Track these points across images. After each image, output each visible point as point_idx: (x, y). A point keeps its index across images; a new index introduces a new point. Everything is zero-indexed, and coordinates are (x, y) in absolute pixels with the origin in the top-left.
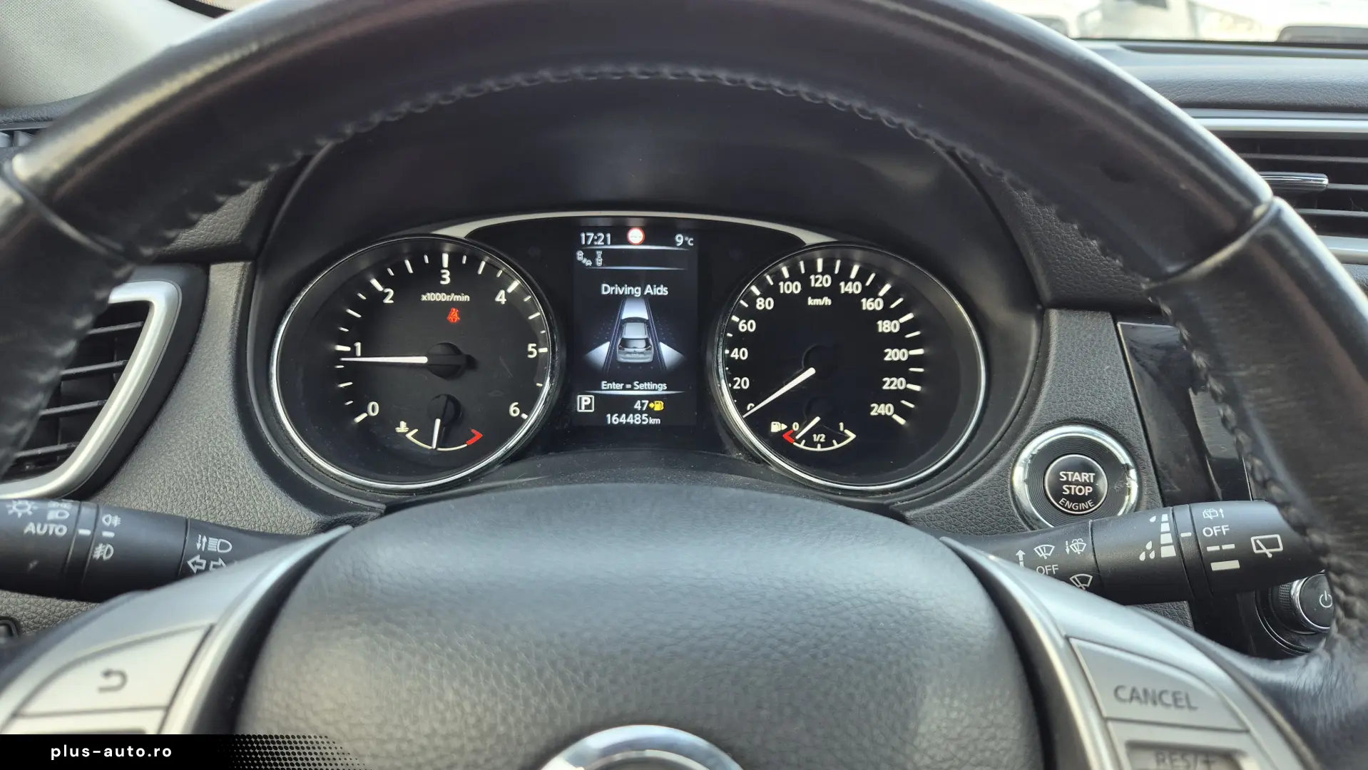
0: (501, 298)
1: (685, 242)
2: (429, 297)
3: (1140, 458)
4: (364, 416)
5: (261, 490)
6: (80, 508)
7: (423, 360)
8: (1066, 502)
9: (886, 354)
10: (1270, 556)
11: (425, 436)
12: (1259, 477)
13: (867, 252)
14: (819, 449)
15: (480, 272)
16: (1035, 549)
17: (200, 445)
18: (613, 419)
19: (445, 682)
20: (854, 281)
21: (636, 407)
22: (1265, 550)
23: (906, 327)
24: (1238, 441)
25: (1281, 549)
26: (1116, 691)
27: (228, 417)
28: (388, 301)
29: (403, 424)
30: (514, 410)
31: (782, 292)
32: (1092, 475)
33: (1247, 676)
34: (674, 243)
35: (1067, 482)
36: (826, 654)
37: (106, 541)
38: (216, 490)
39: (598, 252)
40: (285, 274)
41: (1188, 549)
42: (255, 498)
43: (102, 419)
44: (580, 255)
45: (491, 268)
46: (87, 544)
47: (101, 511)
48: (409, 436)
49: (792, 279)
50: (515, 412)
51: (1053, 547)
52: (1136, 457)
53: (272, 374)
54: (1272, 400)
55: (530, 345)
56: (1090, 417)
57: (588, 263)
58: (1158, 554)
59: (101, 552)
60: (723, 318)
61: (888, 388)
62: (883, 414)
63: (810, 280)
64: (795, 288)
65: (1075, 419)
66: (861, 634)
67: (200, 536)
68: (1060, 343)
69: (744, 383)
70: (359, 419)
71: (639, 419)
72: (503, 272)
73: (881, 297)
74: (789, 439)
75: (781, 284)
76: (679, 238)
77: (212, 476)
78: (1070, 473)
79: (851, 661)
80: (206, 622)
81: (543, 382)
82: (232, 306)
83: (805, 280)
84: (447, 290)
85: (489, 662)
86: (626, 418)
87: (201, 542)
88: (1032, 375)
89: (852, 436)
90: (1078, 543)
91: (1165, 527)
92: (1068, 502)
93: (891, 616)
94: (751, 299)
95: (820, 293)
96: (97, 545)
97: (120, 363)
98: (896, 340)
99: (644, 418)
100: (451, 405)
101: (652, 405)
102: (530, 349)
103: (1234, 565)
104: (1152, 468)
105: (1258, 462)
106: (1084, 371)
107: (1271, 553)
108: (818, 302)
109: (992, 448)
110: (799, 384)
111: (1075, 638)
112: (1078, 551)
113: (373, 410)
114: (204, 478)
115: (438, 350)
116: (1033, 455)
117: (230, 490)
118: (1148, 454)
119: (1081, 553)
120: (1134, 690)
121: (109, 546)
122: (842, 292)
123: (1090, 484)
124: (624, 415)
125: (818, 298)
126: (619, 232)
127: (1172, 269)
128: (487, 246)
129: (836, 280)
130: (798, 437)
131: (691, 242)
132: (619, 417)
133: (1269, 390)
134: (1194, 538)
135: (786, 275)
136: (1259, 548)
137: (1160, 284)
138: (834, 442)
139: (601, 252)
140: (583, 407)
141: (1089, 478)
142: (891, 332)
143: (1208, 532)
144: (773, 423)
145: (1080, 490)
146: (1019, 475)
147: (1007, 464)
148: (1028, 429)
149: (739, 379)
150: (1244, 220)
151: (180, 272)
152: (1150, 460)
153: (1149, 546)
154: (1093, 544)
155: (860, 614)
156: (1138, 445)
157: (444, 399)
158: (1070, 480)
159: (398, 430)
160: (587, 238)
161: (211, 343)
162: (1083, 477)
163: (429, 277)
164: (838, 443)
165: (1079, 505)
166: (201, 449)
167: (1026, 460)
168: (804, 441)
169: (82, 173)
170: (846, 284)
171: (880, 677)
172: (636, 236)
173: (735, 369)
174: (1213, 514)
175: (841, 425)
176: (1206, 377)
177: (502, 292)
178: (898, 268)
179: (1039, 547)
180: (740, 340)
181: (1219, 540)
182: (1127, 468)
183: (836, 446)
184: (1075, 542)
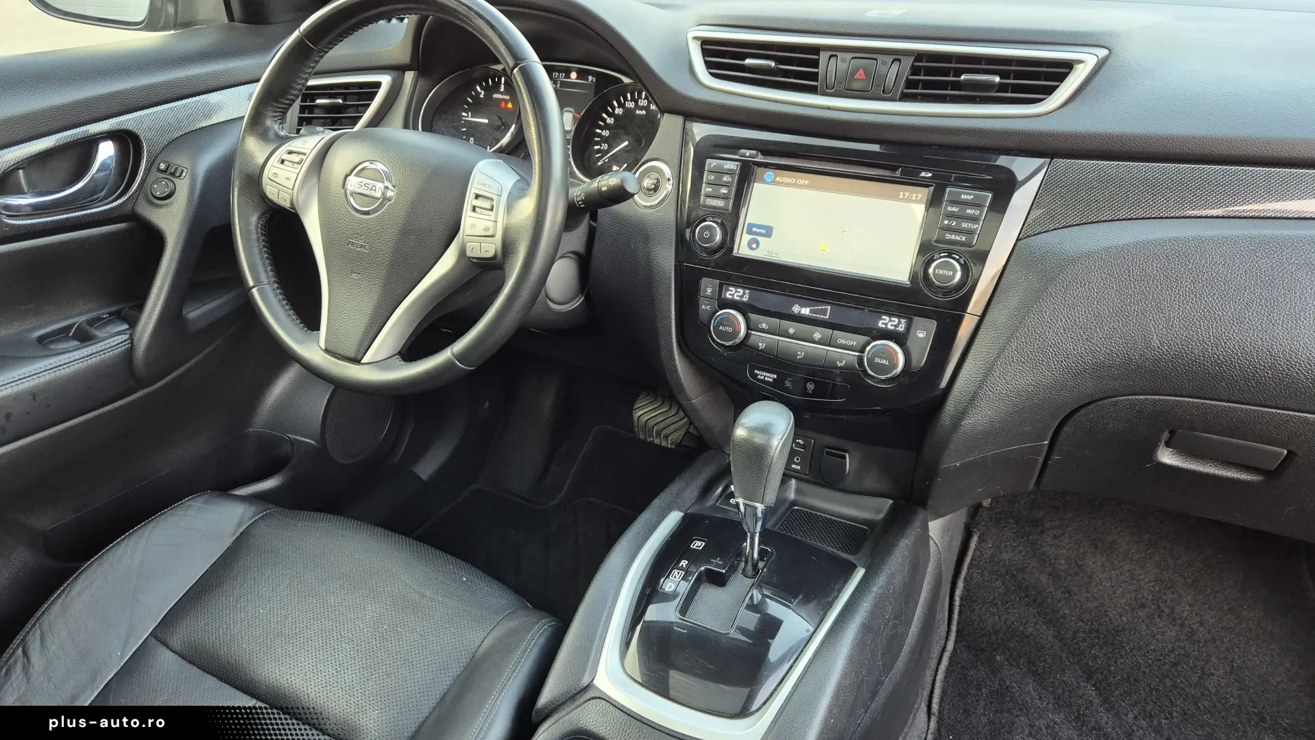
2: (496, 96)
7: (487, 121)
28: (481, 96)
31: (627, 106)
32: (656, 181)
34: (587, 80)
40: (431, 78)
49: (631, 101)
60: (601, 116)
64: (632, 105)
75: (627, 103)
76: (590, 78)
83: (636, 102)
84: (502, 93)
92: (646, 191)
94: (614, 108)
95: (642, 108)
116: (641, 171)
126: (568, 73)
131: (594, 81)
135: (629, 99)
151: (393, 73)
163: (496, 87)
165: (649, 192)
172: (574, 75)
180: (607, 127)
182: (669, 180)
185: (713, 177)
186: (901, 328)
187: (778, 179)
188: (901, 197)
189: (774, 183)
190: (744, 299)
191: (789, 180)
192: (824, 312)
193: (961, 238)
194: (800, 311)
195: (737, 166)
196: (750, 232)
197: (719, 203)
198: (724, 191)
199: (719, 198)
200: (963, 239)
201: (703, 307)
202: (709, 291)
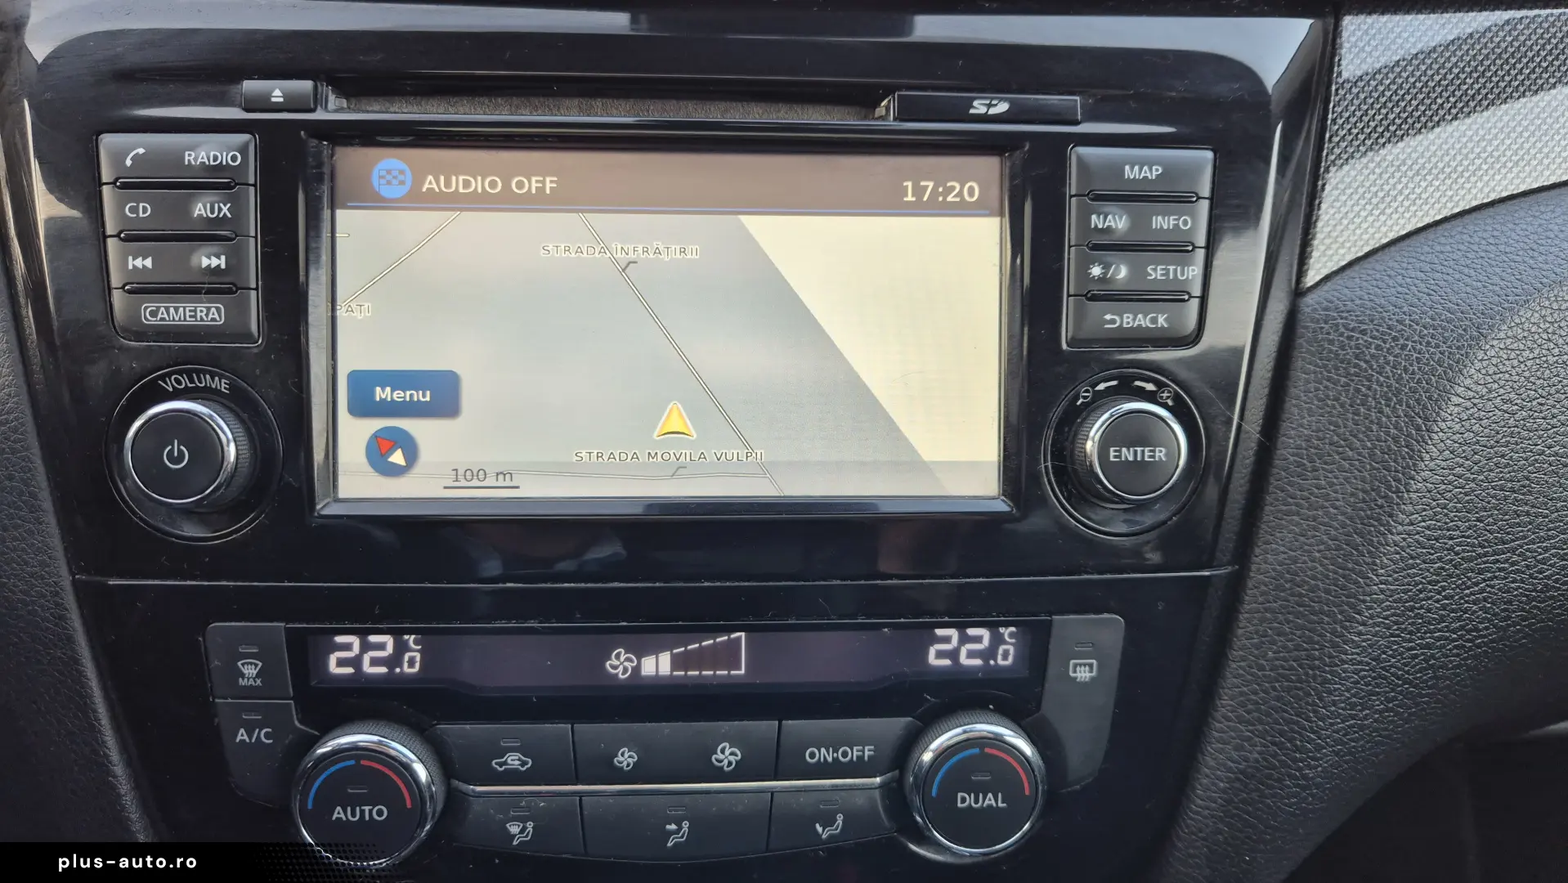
185: (145, 210)
186: (1007, 656)
187: (430, 183)
188: (910, 198)
189: (417, 200)
190: (406, 669)
191: (477, 185)
192: (729, 656)
193: (1154, 321)
194: (637, 670)
195: (243, 150)
196: (364, 407)
197: (208, 313)
198: (209, 259)
199: (197, 292)
200: (1162, 321)
201: (242, 735)
202: (250, 671)
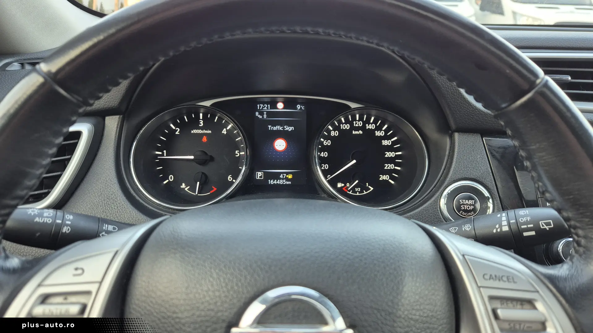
0: (224, 132)
1: (301, 108)
2: (194, 131)
3: (493, 194)
4: (167, 181)
5: (127, 209)
6: (57, 212)
7: (192, 157)
8: (462, 212)
9: (386, 154)
10: (548, 229)
11: (193, 189)
12: (541, 190)
13: (377, 111)
14: (358, 194)
15: (215, 121)
16: (450, 229)
17: (102, 191)
18: (271, 182)
19: (213, 270)
20: (372, 124)
21: (281, 177)
22: (545, 227)
23: (394, 143)
24: (532, 176)
25: (552, 226)
26: (484, 276)
27: (113, 179)
28: (177, 133)
29: (183, 184)
30: (230, 178)
31: (342, 128)
32: (473, 201)
33: (538, 271)
34: (296, 109)
35: (463, 204)
36: (366, 259)
37: (67, 225)
38: (109, 209)
39: (264, 112)
40: (135, 121)
41: (514, 227)
42: (125, 212)
43: (62, 180)
44: (257, 114)
45: (220, 119)
46: (60, 226)
47: (65, 213)
48: (186, 189)
49: (346, 123)
50: (230, 179)
51: (457, 228)
52: (492, 194)
53: (131, 162)
54: (544, 158)
55: (237, 151)
56: (472, 177)
57: (261, 117)
58: (501, 229)
59: (65, 230)
60: (317, 139)
61: (387, 168)
62: (385, 179)
63: (354, 123)
64: (347, 127)
65: (466, 178)
66: (379, 252)
67: (105, 224)
68: (459, 146)
69: (326, 167)
70: (165, 182)
71: (282, 182)
72: (225, 121)
73: (383, 130)
74: (345, 190)
75: (341, 125)
76: (299, 106)
77: (106, 203)
78: (464, 200)
79: (375, 262)
80: (115, 250)
81: (242, 167)
82: (114, 134)
83: (351, 124)
84: (202, 128)
85: (230, 262)
86: (277, 182)
87: (105, 227)
88: (448, 160)
89: (372, 189)
90: (468, 226)
91: (504, 218)
92: (463, 212)
93: (391, 245)
94: (329, 131)
95: (358, 129)
96: (64, 227)
97: (69, 157)
98: (390, 148)
99: (284, 181)
100: (203, 175)
101: (287, 176)
102: (236, 153)
103: (533, 233)
104: (498, 198)
105: (540, 184)
106: (469, 158)
107: (548, 228)
108: (357, 132)
109: (431, 191)
110: (350, 166)
111: (466, 255)
112: (468, 229)
113: (171, 178)
114: (103, 204)
115: (199, 153)
116: (448, 193)
117: (114, 209)
118: (497, 192)
119: (469, 230)
120: (491, 275)
121: (69, 227)
122: (367, 128)
123: (473, 205)
124: (276, 180)
125: (357, 131)
126: (273, 104)
127: (504, 106)
128: (219, 110)
129: (364, 124)
130: (349, 189)
131: (303, 108)
132: (274, 181)
133: (544, 154)
134: (516, 223)
135: (344, 122)
136: (543, 226)
137: (500, 112)
138: (364, 191)
139: (266, 112)
140: (259, 177)
141: (472, 202)
142: (388, 145)
143: (522, 220)
144: (338, 183)
145: (468, 208)
146: (443, 202)
147: (438, 197)
148: (446, 183)
149: (324, 165)
150: (532, 85)
151: (93, 120)
152: (497, 195)
153: (497, 226)
154: (474, 226)
155: (379, 244)
156: (492, 188)
157: (201, 174)
158: (464, 203)
159: (182, 187)
160: (260, 107)
161: (106, 149)
162: (470, 202)
163: (194, 123)
164: (366, 192)
165: (468, 214)
166: (102, 192)
167: (445, 195)
168: (351, 191)
169: (67, 69)
170: (368, 125)
171: (387, 268)
172: (280, 106)
173: (322, 161)
174: (524, 213)
175: (367, 184)
176: (519, 150)
177: (225, 129)
178: (391, 117)
179: (451, 228)
180: (324, 149)
181: (527, 223)
182: (488, 198)
183: (365, 193)
184: (467, 225)
